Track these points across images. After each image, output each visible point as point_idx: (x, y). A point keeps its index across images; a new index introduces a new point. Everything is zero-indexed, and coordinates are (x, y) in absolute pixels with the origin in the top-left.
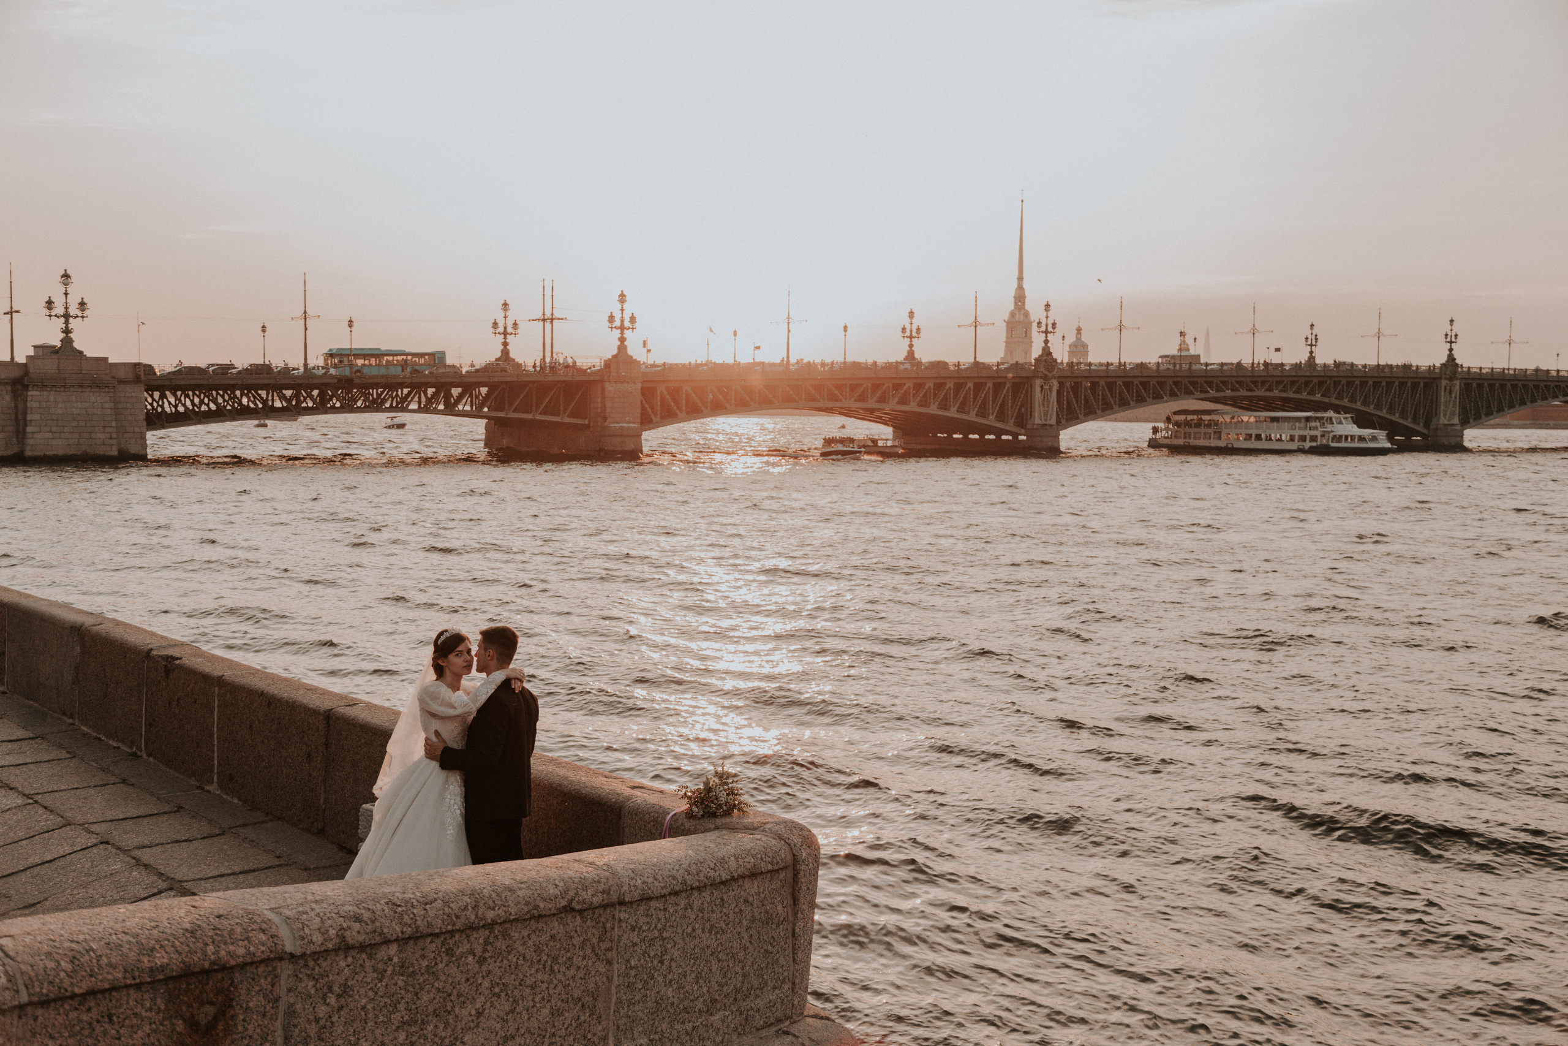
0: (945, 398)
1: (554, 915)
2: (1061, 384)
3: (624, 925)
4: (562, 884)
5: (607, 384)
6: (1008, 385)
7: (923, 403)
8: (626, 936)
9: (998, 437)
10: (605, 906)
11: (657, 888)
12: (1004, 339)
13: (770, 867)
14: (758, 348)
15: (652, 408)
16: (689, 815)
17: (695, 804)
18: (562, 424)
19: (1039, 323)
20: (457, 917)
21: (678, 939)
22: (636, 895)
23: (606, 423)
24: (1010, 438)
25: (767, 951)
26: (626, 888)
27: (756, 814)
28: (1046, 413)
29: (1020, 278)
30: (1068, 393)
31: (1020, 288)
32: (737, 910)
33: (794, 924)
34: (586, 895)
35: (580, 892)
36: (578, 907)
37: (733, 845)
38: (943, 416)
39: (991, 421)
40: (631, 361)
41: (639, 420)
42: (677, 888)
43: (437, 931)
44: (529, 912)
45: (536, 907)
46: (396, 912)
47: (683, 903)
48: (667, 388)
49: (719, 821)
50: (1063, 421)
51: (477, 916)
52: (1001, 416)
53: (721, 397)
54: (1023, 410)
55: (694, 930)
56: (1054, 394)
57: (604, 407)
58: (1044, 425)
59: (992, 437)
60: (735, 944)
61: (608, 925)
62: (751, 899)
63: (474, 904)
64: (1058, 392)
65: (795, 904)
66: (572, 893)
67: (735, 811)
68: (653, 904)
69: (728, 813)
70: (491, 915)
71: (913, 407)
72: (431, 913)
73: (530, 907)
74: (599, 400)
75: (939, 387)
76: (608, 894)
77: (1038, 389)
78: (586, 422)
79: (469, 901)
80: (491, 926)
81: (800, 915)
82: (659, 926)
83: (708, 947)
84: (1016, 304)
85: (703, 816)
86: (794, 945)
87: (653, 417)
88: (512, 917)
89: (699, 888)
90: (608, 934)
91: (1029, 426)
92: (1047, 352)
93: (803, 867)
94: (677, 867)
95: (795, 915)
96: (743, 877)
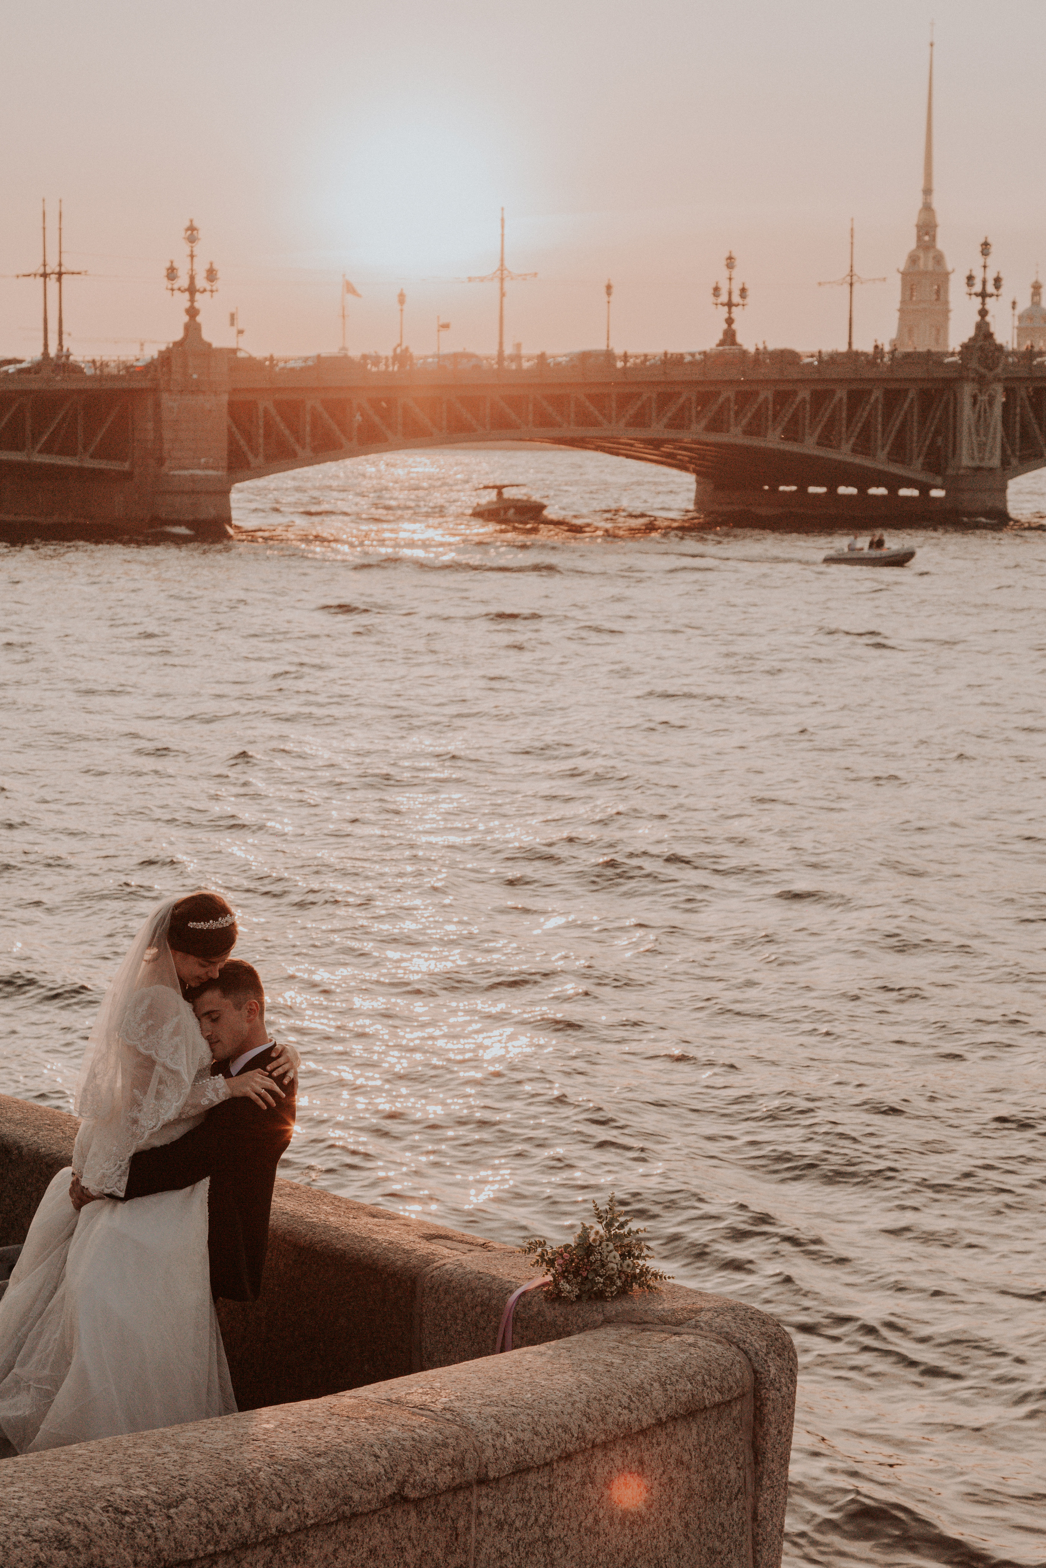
0: (795, 420)
1: (374, 1512)
2: (1009, 392)
3: (486, 1520)
4: (385, 1454)
5: (165, 396)
6: (912, 394)
7: (754, 429)
8: (489, 1540)
9: (893, 490)
10: (455, 1490)
11: (538, 1450)
12: (898, 306)
13: (718, 1397)
14: (446, 326)
15: (249, 440)
16: (554, 1296)
17: (564, 1274)
18: (81, 470)
19: (970, 279)
20: (223, 1528)
21: (572, 1540)
22: (507, 1465)
23: (165, 469)
24: (915, 493)
25: (712, 1551)
26: (489, 1452)
27: (675, 1291)
28: (982, 446)
29: (928, 191)
30: (1023, 407)
31: (927, 208)
32: (665, 1479)
33: (756, 1498)
34: (426, 1472)
35: (416, 1465)
36: (413, 1494)
37: (652, 1358)
38: (792, 454)
39: (880, 462)
40: (208, 351)
41: (224, 464)
42: (571, 1448)
43: (191, 1556)
44: (335, 1510)
45: (347, 1500)
46: (122, 1527)
47: (578, 1475)
48: (278, 404)
49: (612, 1308)
50: (1014, 462)
51: (253, 1522)
52: (899, 453)
53: (377, 419)
54: (940, 441)
55: (596, 1521)
56: (998, 411)
57: (159, 439)
58: (979, 469)
59: (882, 491)
60: (663, 1543)
61: (461, 1523)
62: (686, 1457)
63: (246, 1501)
64: (1005, 406)
65: (757, 1463)
66: (403, 1469)
67: (635, 1286)
68: (532, 1478)
69: (623, 1292)
70: (275, 1519)
71: (735, 436)
72: (180, 1523)
73: (338, 1501)
74: (150, 425)
75: (783, 398)
76: (462, 1466)
77: (967, 401)
78: (126, 466)
79: (239, 1496)
80: (273, 1541)
81: (766, 1482)
82: (542, 1519)
83: (619, 1551)
84: (919, 238)
85: (578, 1297)
86: (755, 1536)
87: (250, 457)
88: (310, 1522)
89: (604, 1445)
90: (461, 1539)
91: (950, 472)
92: (983, 332)
93: (772, 1394)
94: (569, 1408)
95: (758, 1481)
96: (673, 1418)
